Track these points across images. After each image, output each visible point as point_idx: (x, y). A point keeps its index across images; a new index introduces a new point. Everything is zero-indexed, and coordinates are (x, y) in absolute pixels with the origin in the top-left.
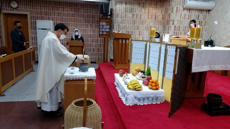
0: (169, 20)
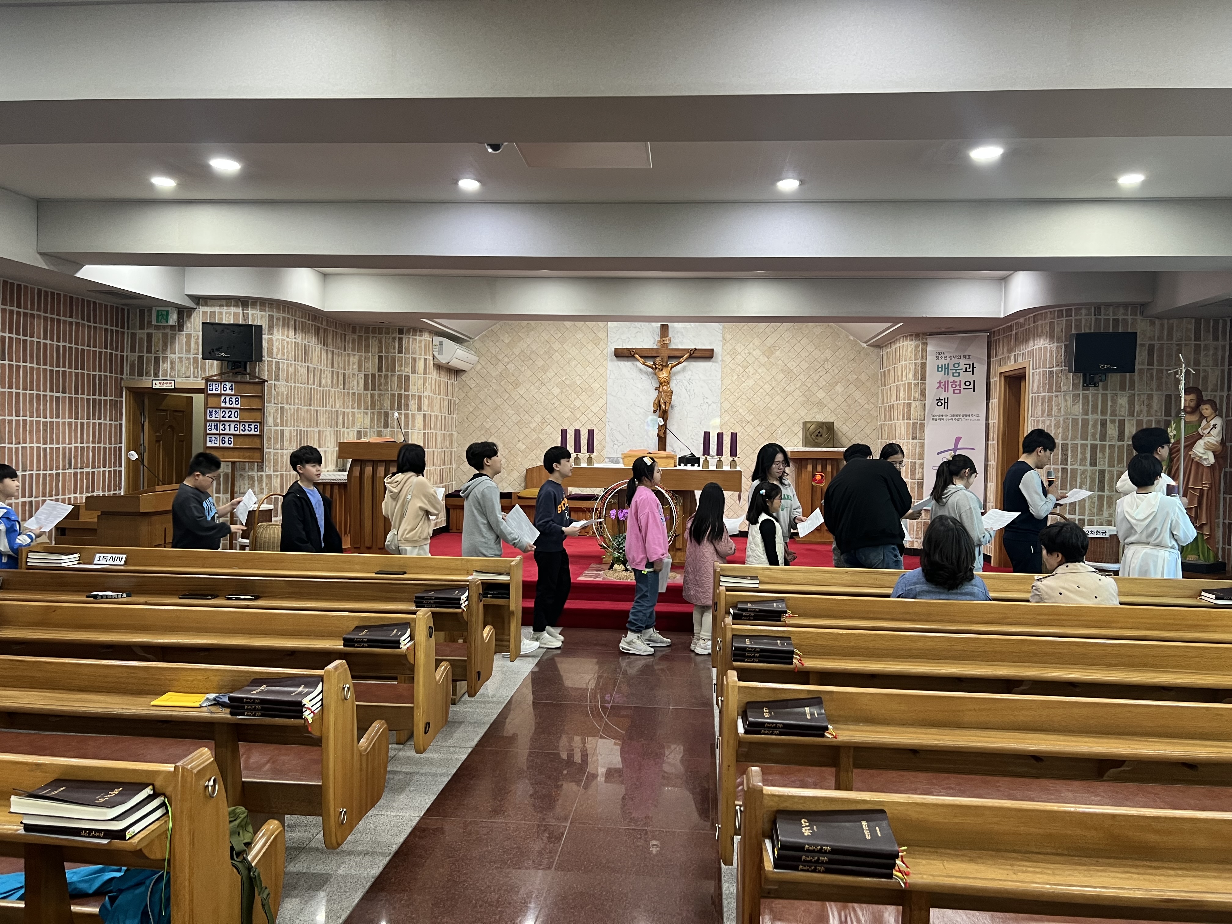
0: (407, 397)
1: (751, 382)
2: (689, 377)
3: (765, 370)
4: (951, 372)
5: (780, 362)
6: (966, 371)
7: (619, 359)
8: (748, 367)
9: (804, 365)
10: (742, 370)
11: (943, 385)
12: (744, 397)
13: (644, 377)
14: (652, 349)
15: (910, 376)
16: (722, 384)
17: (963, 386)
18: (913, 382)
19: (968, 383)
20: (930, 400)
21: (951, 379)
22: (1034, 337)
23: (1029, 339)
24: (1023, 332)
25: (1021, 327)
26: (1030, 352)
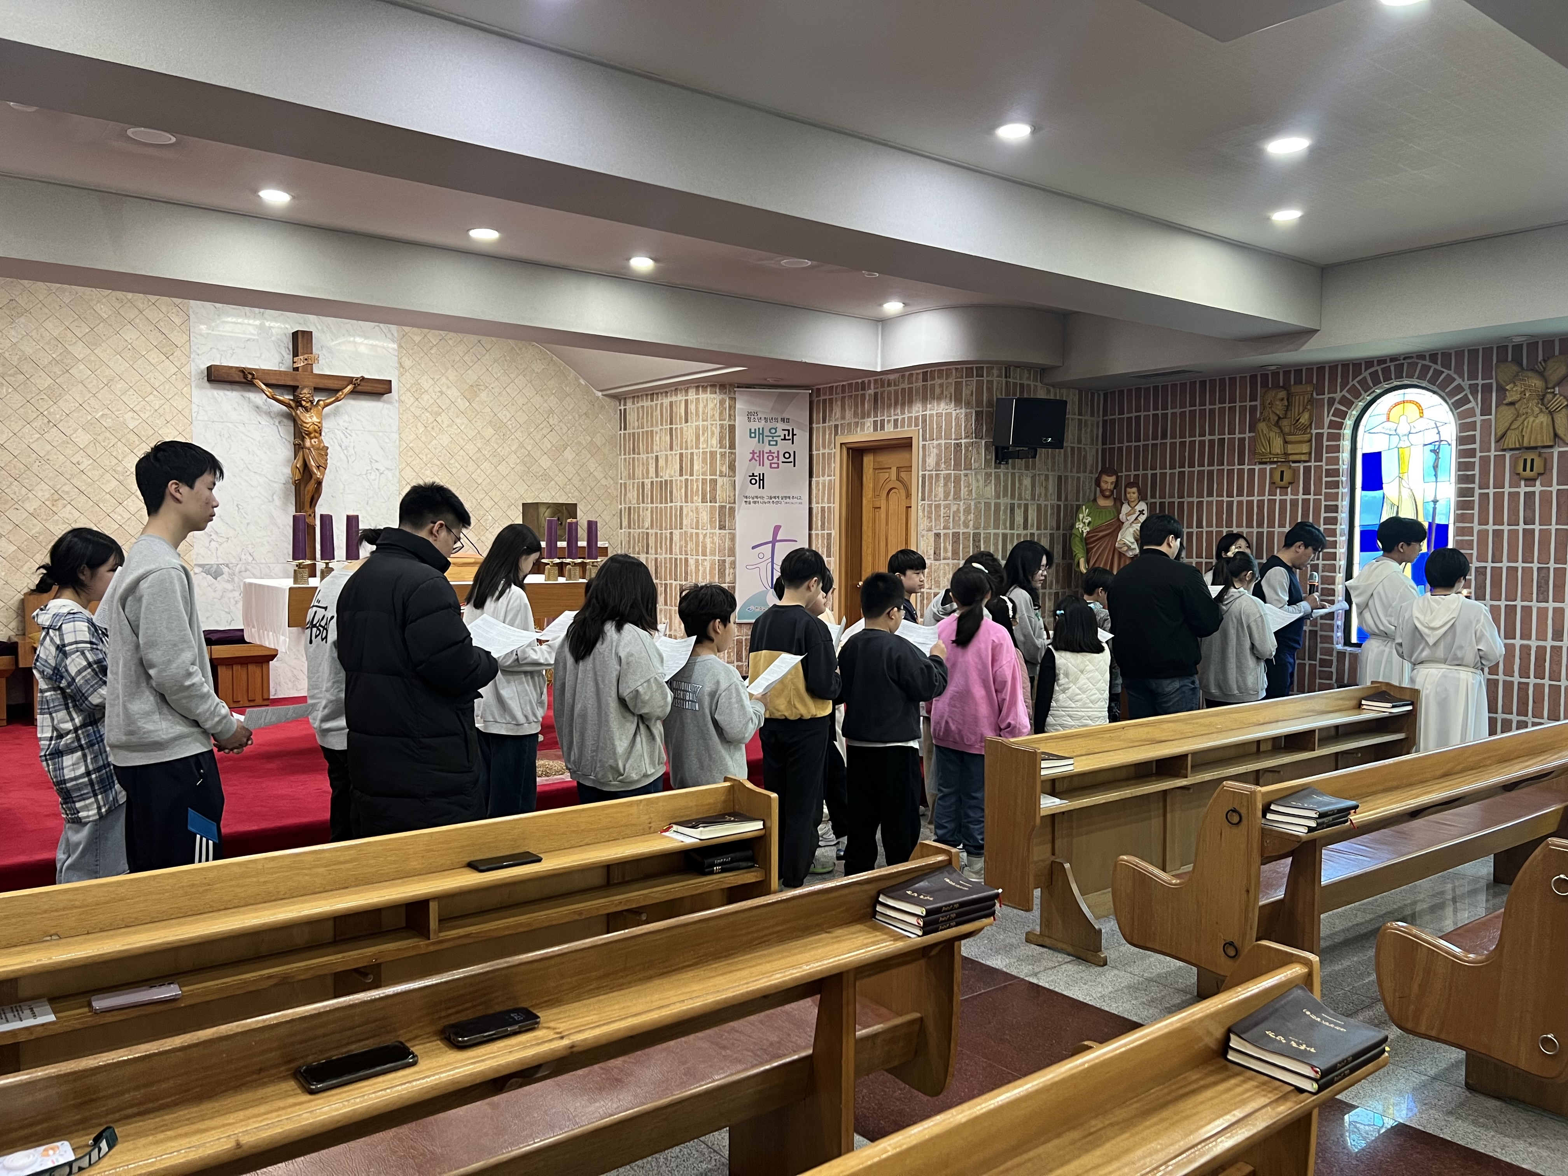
1: (445, 440)
2: (346, 425)
3: (466, 421)
4: (766, 439)
5: (488, 410)
6: (785, 439)
7: (216, 385)
8: (440, 414)
9: (522, 418)
10: (431, 419)
11: (757, 457)
12: (437, 462)
13: (265, 421)
14: (280, 373)
15: (715, 441)
16: (401, 439)
17: (782, 459)
18: (719, 450)
19: (787, 455)
20: (741, 476)
21: (767, 448)
22: (924, 400)
23: (911, 402)
24: (896, 392)
25: (889, 385)
26: (917, 418)
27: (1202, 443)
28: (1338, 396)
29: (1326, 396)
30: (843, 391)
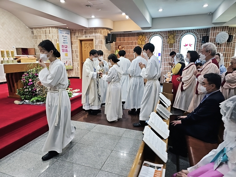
3: (2, 30)
9: (14, 31)
22: (95, 33)
23: (92, 33)
24: (89, 31)
25: (88, 30)
26: (94, 36)
27: (130, 42)
28: (148, 36)
29: (147, 36)
30: (78, 30)
